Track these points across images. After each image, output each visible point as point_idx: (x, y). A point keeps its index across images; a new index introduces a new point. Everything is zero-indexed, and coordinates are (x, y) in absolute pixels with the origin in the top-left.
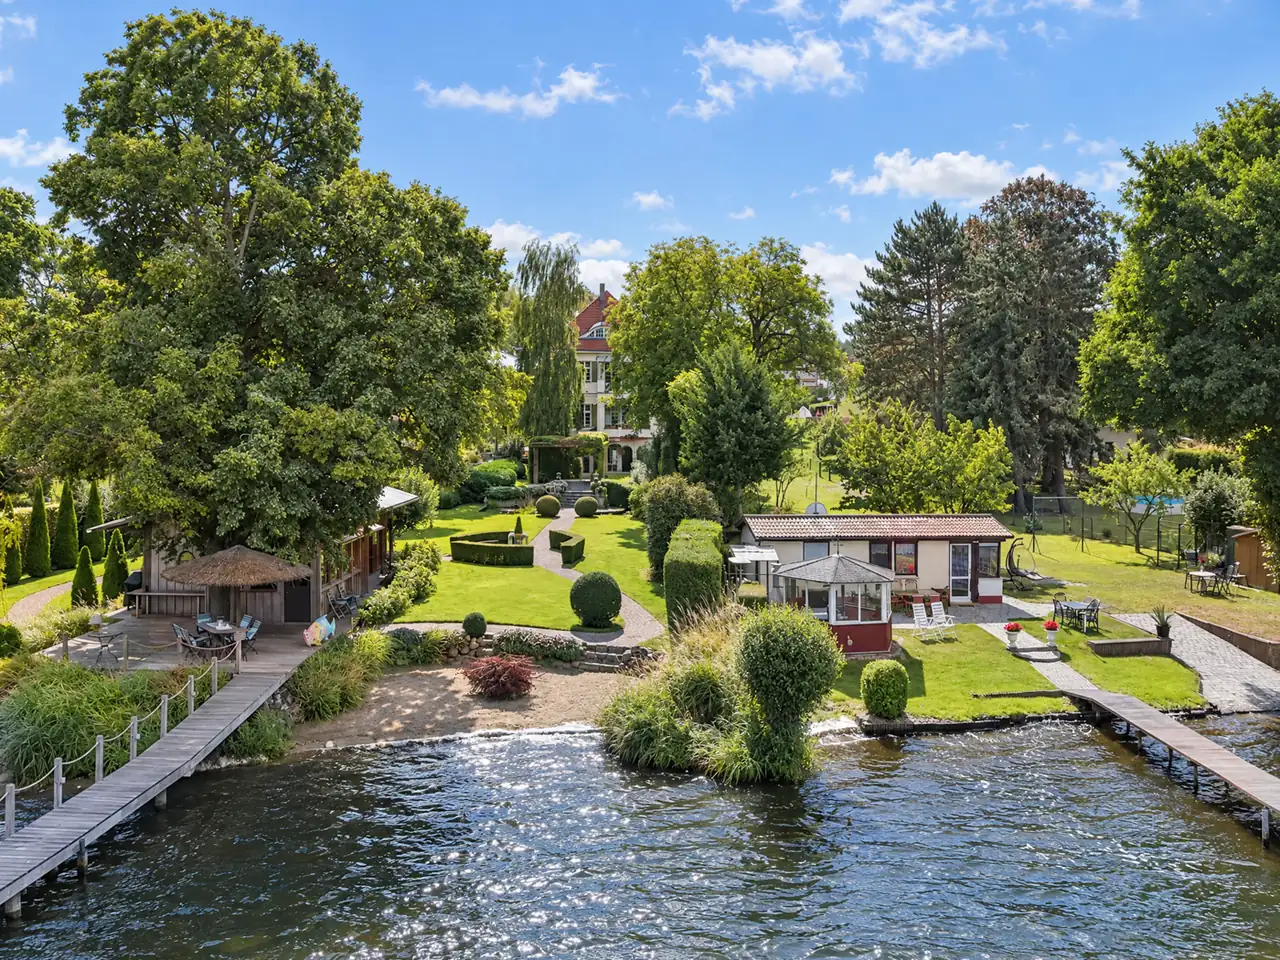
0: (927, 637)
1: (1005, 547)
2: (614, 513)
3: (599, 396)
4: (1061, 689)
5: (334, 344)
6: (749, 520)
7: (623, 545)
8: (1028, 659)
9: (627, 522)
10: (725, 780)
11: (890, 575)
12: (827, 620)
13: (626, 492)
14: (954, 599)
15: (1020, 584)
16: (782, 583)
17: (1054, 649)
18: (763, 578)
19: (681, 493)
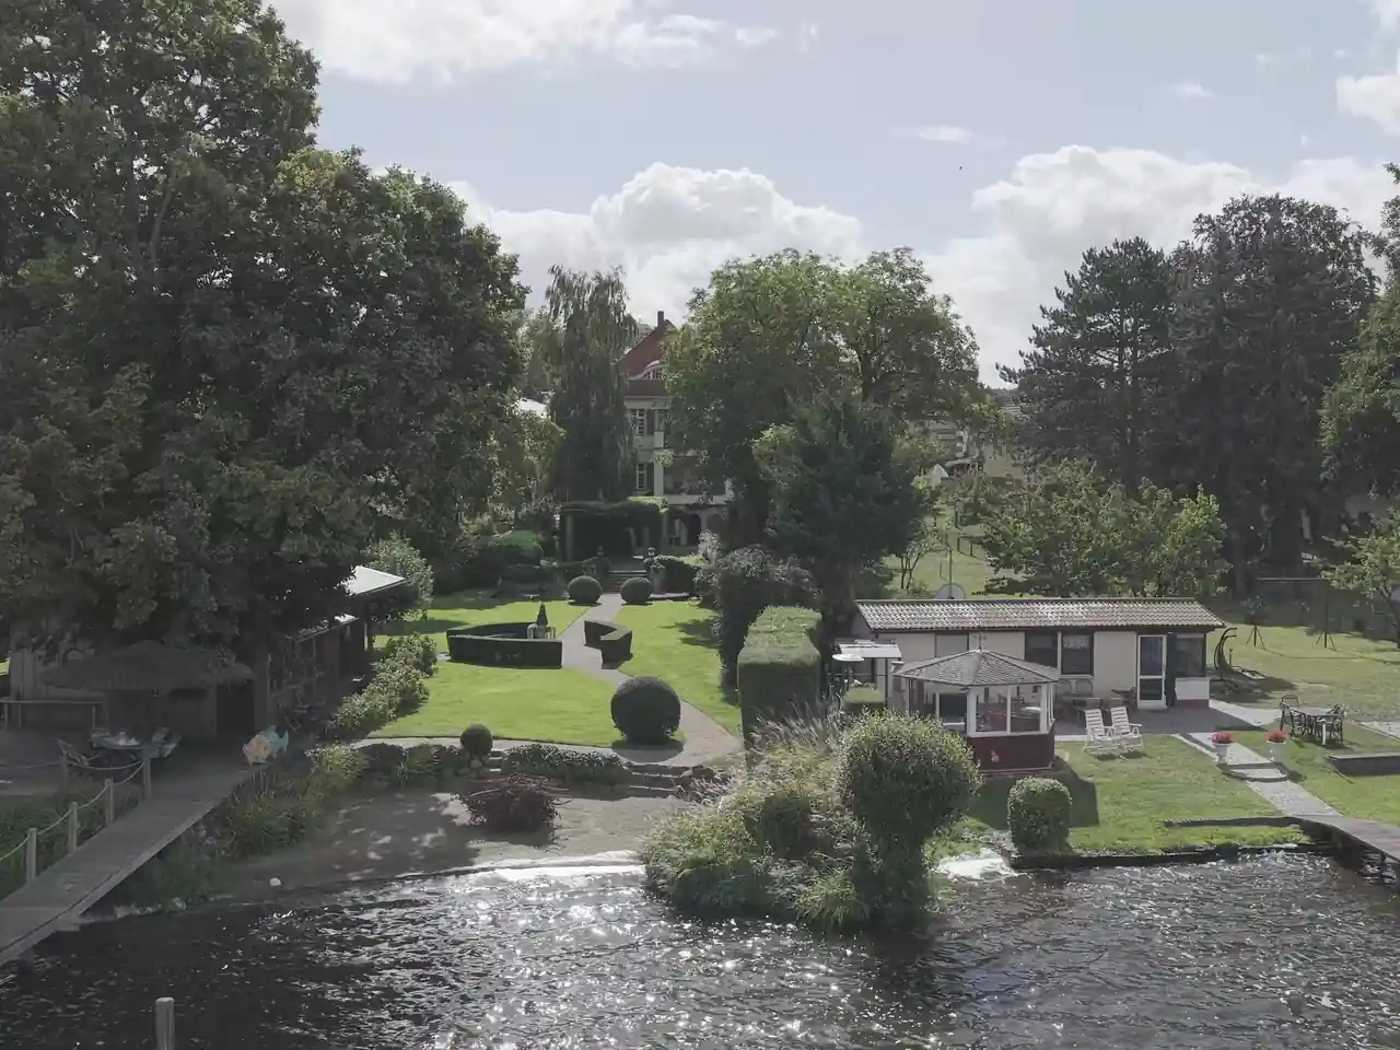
0: (1106, 751)
1: (1212, 639)
2: (675, 599)
3: (657, 453)
4: (1290, 815)
5: (283, 380)
6: (861, 607)
7: (686, 641)
8: (1243, 778)
9: (690, 611)
10: (822, 928)
11: (1054, 674)
12: (965, 732)
13: (692, 571)
14: (1143, 704)
15: (1235, 686)
16: (904, 686)
17: (1277, 765)
18: (880, 680)
19: (765, 574)
